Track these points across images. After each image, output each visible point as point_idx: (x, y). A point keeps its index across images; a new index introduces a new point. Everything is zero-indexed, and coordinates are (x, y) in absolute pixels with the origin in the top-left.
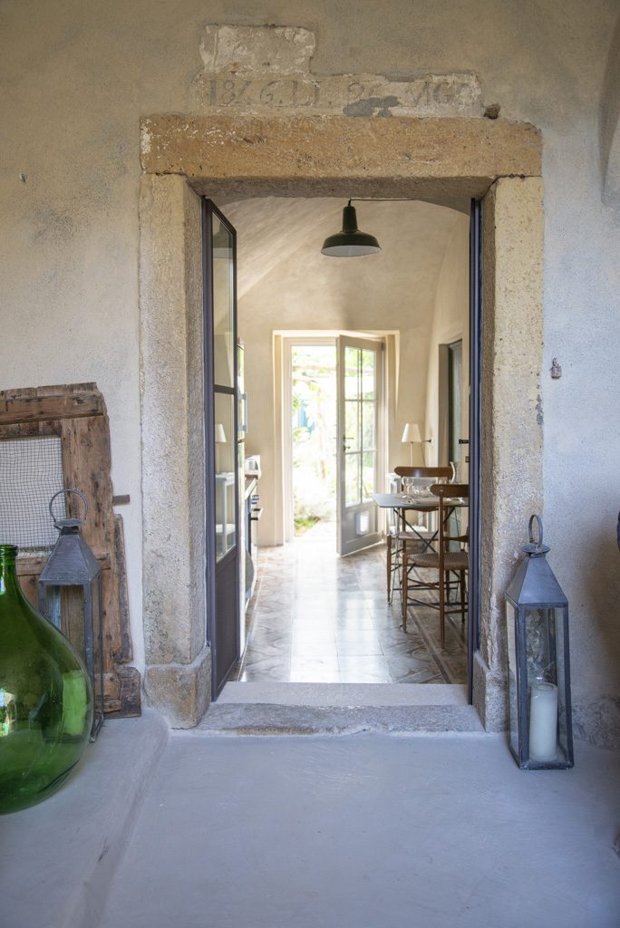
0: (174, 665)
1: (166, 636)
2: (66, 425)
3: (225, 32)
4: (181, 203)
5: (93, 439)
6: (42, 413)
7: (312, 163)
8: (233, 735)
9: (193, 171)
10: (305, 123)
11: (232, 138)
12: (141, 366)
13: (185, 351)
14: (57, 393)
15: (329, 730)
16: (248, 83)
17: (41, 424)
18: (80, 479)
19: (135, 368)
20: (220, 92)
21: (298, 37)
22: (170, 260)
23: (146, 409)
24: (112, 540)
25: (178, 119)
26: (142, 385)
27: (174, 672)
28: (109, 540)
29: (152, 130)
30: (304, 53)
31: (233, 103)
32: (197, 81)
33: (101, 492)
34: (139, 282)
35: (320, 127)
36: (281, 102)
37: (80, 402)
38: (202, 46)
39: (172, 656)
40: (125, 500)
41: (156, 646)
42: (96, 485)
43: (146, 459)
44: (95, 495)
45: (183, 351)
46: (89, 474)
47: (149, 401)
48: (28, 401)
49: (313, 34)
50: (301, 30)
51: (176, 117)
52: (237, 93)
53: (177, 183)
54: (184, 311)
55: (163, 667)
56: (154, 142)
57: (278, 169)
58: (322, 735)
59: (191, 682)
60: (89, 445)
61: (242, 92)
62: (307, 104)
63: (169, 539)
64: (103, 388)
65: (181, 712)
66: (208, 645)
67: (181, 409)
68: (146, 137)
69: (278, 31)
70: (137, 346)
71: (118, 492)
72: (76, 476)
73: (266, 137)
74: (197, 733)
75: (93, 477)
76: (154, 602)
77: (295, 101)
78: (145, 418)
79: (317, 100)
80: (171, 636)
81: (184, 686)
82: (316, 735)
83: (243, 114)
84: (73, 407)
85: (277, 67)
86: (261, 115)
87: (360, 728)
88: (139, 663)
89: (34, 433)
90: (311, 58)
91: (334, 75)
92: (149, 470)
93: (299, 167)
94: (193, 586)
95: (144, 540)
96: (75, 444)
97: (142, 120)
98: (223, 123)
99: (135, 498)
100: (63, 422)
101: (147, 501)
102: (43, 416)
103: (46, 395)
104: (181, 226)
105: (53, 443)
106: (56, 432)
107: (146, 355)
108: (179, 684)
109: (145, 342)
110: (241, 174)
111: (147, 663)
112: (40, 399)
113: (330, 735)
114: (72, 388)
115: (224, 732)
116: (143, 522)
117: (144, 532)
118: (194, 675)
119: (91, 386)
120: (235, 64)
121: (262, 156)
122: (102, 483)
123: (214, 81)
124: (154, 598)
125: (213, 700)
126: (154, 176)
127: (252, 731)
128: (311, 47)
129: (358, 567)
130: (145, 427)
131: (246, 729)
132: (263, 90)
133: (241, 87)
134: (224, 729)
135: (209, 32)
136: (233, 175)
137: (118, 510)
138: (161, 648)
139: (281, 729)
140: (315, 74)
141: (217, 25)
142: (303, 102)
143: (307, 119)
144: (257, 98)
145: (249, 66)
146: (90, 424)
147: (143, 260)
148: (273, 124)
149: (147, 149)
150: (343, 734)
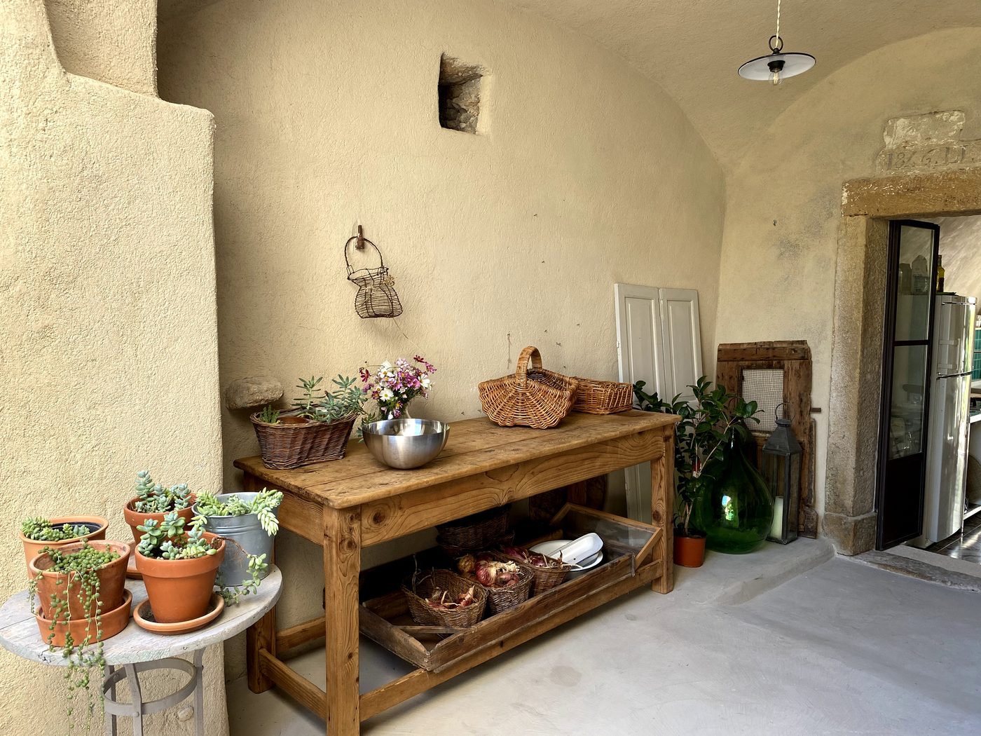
0: (842, 515)
1: (838, 496)
2: (787, 364)
3: (901, 122)
4: (864, 233)
5: (801, 374)
6: (774, 356)
7: (956, 202)
8: (875, 567)
9: (873, 213)
10: (953, 175)
11: (899, 190)
12: (834, 332)
13: (861, 324)
14: (784, 345)
15: (944, 582)
16: (914, 153)
17: (774, 362)
18: (792, 396)
19: (829, 333)
20: (895, 160)
21: (952, 118)
22: (855, 268)
23: (835, 358)
24: (807, 433)
25: (866, 181)
26: (833, 344)
27: (841, 519)
28: (805, 433)
29: (849, 189)
30: (956, 127)
31: (902, 167)
32: (881, 155)
33: (803, 404)
34: (836, 281)
35: (964, 177)
36: (937, 163)
37: (795, 351)
38: (885, 133)
39: (841, 509)
40: (819, 410)
41: (832, 501)
42: (801, 400)
43: (833, 388)
44: (800, 406)
45: (860, 324)
46: (798, 393)
47: (836, 354)
48: (768, 349)
49: (964, 114)
50: (956, 112)
51: (864, 180)
52: (906, 160)
53: (862, 221)
54: (861, 299)
55: (835, 515)
56: (849, 197)
57: (931, 207)
58: (938, 583)
59: (851, 527)
60: (799, 376)
61: (909, 159)
62: (956, 162)
63: (843, 438)
64: (810, 344)
65: (843, 544)
66: (875, 511)
67: (856, 359)
68: (845, 194)
69: (938, 116)
70: (832, 319)
71: (815, 405)
72: (790, 394)
73: (923, 187)
74: (852, 560)
75: (800, 395)
76: (832, 475)
77: (947, 161)
78: (834, 363)
79: (963, 158)
80: (841, 497)
81: (846, 529)
82: (933, 582)
83: (909, 174)
84: (791, 354)
85: (935, 140)
86: (921, 173)
87: (970, 588)
88: (821, 508)
89: (770, 367)
90: (961, 130)
91: (977, 140)
92: (834, 395)
93: (946, 205)
94: (858, 469)
95: (829, 436)
96: (791, 376)
97: (843, 184)
98: (894, 181)
99: (824, 409)
100: (786, 362)
101: (832, 413)
102: (775, 358)
103: (778, 346)
104: (863, 247)
105: (779, 374)
106: (781, 367)
107: (836, 325)
108: (843, 526)
109: (837, 318)
110: (904, 212)
111: (826, 510)
112: (774, 349)
113: (943, 585)
114: (793, 343)
115: (869, 564)
116: (829, 425)
117: (829, 431)
118: (853, 524)
119: (803, 342)
120: (906, 142)
121: (920, 199)
122: (804, 400)
123: (891, 154)
124: (832, 472)
125: (878, 549)
126: (848, 217)
127: (888, 568)
128: (961, 123)
130: (834, 369)
131: (885, 566)
132: (924, 157)
133: (909, 156)
134: (870, 562)
135: (890, 123)
136: (899, 213)
137: (815, 416)
138: (835, 503)
139: (909, 572)
140: (963, 141)
141: (897, 118)
142: (953, 160)
143: (955, 173)
144: (920, 162)
145: (916, 142)
146: (801, 364)
147: (838, 268)
148: (929, 178)
149: (845, 202)
150: (953, 587)
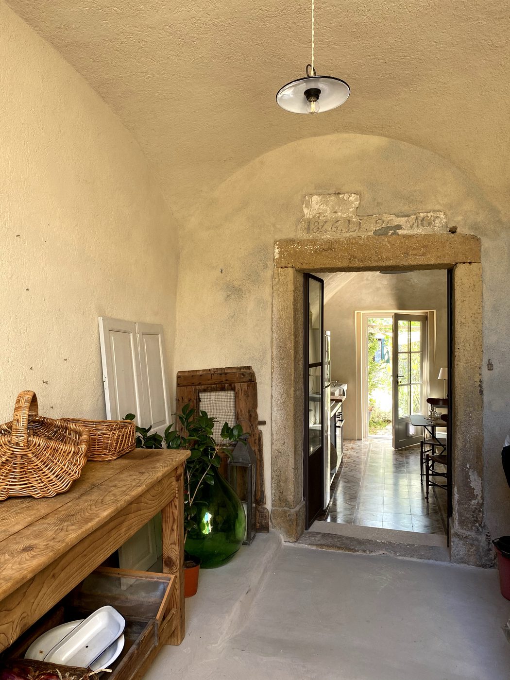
0: (286, 508)
1: (282, 493)
2: (237, 386)
3: (315, 198)
4: (292, 281)
5: (249, 394)
6: (227, 380)
7: (356, 260)
8: (314, 548)
9: (298, 266)
10: (354, 240)
11: (317, 249)
12: (272, 359)
13: (293, 352)
14: (234, 371)
15: (364, 551)
16: (326, 222)
17: (226, 385)
18: (243, 412)
19: (269, 360)
20: (312, 227)
21: (351, 198)
22: (287, 308)
23: (274, 380)
24: (257, 443)
25: (292, 241)
26: (272, 368)
27: (285, 512)
28: (255, 443)
29: (280, 247)
30: (354, 206)
31: (318, 232)
32: (301, 222)
33: (252, 419)
34: (272, 318)
35: (361, 242)
36: (342, 230)
37: (244, 375)
38: (304, 206)
39: (285, 504)
40: (263, 423)
41: (277, 498)
42: (251, 416)
43: (274, 404)
44: (250, 420)
45: (292, 352)
46: (247, 411)
47: (276, 376)
48: (221, 374)
49: (358, 196)
50: (353, 194)
51: (291, 241)
52: (320, 227)
53: (290, 271)
54: (293, 333)
55: (280, 509)
56: (280, 253)
57: (340, 263)
58: (360, 553)
59: (294, 518)
60: (248, 396)
61: (322, 226)
62: (355, 231)
63: (284, 444)
64: (255, 369)
65: (288, 533)
66: (304, 499)
67: (291, 380)
68: (277, 251)
69: (341, 196)
70: (270, 349)
71: (260, 419)
72: (241, 411)
73: (334, 248)
74: (296, 545)
75: (249, 412)
76: (276, 476)
77: (349, 230)
78: (274, 384)
79: (360, 229)
80: (284, 494)
81: (290, 520)
82: (358, 553)
83: (323, 237)
84: (241, 378)
85: (340, 214)
86: (332, 237)
87: (381, 552)
88: (269, 505)
89: (223, 389)
90: (357, 208)
91: (369, 216)
92: (275, 409)
93: (350, 262)
94: (295, 468)
95: (272, 444)
96: (241, 396)
97: (275, 242)
98: (313, 242)
99: (268, 422)
100: (236, 385)
101: (274, 424)
102: (227, 382)
103: (229, 371)
104: (292, 292)
105: (230, 395)
106: (233, 389)
107: (275, 353)
108: (288, 518)
109: (274, 347)
110: (321, 266)
111: (272, 506)
112: (226, 374)
113: (364, 554)
114: (241, 368)
115: (310, 546)
116: (272, 434)
117: (272, 439)
118: (295, 515)
119: (249, 368)
120: (320, 213)
121: (332, 257)
122: (253, 415)
123: (309, 222)
124: (276, 473)
125: (306, 529)
126: (280, 269)
127: (324, 547)
128: (357, 203)
129: (407, 458)
130: (274, 388)
131: (321, 545)
132: (333, 225)
133: (322, 224)
134: (310, 544)
135: (307, 199)
136: (317, 267)
137: (261, 428)
138: (279, 499)
139: (339, 548)
140: (359, 216)
141: (312, 195)
142: (353, 230)
143: (355, 238)
144: (330, 229)
145: (326, 214)
146: (248, 386)
147: (274, 309)
148: (337, 242)
149: (277, 256)
150: (371, 554)
